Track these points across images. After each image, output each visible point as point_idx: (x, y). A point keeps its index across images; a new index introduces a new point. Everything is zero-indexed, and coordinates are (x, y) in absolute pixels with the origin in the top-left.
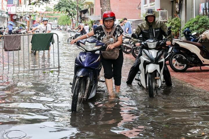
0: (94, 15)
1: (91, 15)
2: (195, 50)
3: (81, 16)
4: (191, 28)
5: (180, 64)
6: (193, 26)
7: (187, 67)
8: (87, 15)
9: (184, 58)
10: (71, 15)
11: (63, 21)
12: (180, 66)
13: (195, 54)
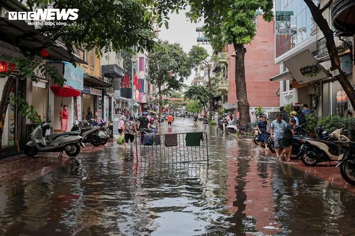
0: (228, 103)
1: (224, 103)
2: (324, 147)
3: (213, 104)
4: (323, 127)
5: (311, 159)
6: (325, 125)
7: (317, 162)
8: (220, 102)
9: (314, 154)
10: (202, 102)
11: (193, 108)
12: (311, 161)
13: (324, 151)
